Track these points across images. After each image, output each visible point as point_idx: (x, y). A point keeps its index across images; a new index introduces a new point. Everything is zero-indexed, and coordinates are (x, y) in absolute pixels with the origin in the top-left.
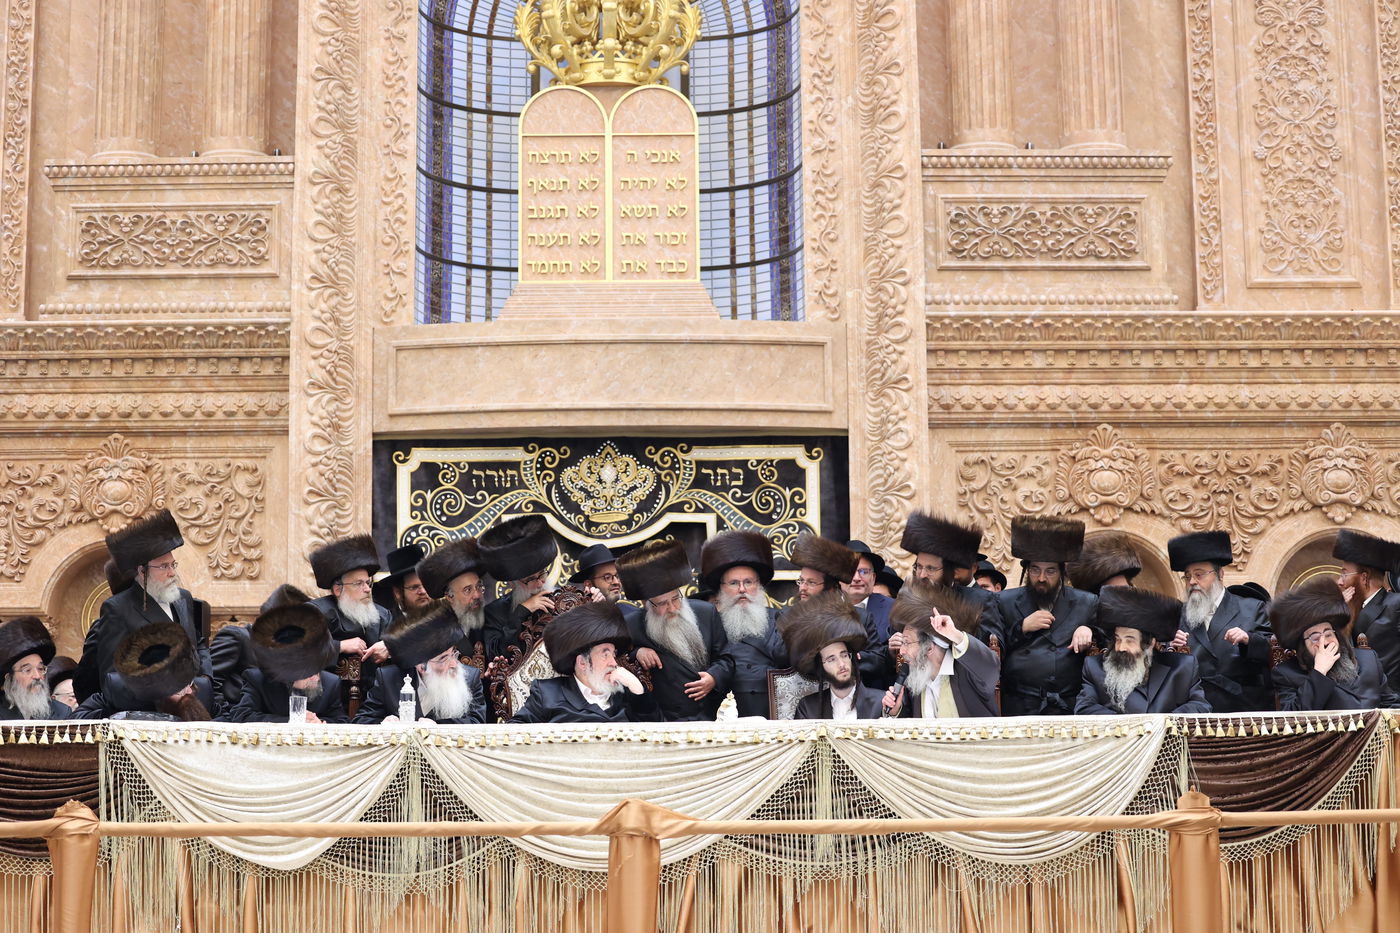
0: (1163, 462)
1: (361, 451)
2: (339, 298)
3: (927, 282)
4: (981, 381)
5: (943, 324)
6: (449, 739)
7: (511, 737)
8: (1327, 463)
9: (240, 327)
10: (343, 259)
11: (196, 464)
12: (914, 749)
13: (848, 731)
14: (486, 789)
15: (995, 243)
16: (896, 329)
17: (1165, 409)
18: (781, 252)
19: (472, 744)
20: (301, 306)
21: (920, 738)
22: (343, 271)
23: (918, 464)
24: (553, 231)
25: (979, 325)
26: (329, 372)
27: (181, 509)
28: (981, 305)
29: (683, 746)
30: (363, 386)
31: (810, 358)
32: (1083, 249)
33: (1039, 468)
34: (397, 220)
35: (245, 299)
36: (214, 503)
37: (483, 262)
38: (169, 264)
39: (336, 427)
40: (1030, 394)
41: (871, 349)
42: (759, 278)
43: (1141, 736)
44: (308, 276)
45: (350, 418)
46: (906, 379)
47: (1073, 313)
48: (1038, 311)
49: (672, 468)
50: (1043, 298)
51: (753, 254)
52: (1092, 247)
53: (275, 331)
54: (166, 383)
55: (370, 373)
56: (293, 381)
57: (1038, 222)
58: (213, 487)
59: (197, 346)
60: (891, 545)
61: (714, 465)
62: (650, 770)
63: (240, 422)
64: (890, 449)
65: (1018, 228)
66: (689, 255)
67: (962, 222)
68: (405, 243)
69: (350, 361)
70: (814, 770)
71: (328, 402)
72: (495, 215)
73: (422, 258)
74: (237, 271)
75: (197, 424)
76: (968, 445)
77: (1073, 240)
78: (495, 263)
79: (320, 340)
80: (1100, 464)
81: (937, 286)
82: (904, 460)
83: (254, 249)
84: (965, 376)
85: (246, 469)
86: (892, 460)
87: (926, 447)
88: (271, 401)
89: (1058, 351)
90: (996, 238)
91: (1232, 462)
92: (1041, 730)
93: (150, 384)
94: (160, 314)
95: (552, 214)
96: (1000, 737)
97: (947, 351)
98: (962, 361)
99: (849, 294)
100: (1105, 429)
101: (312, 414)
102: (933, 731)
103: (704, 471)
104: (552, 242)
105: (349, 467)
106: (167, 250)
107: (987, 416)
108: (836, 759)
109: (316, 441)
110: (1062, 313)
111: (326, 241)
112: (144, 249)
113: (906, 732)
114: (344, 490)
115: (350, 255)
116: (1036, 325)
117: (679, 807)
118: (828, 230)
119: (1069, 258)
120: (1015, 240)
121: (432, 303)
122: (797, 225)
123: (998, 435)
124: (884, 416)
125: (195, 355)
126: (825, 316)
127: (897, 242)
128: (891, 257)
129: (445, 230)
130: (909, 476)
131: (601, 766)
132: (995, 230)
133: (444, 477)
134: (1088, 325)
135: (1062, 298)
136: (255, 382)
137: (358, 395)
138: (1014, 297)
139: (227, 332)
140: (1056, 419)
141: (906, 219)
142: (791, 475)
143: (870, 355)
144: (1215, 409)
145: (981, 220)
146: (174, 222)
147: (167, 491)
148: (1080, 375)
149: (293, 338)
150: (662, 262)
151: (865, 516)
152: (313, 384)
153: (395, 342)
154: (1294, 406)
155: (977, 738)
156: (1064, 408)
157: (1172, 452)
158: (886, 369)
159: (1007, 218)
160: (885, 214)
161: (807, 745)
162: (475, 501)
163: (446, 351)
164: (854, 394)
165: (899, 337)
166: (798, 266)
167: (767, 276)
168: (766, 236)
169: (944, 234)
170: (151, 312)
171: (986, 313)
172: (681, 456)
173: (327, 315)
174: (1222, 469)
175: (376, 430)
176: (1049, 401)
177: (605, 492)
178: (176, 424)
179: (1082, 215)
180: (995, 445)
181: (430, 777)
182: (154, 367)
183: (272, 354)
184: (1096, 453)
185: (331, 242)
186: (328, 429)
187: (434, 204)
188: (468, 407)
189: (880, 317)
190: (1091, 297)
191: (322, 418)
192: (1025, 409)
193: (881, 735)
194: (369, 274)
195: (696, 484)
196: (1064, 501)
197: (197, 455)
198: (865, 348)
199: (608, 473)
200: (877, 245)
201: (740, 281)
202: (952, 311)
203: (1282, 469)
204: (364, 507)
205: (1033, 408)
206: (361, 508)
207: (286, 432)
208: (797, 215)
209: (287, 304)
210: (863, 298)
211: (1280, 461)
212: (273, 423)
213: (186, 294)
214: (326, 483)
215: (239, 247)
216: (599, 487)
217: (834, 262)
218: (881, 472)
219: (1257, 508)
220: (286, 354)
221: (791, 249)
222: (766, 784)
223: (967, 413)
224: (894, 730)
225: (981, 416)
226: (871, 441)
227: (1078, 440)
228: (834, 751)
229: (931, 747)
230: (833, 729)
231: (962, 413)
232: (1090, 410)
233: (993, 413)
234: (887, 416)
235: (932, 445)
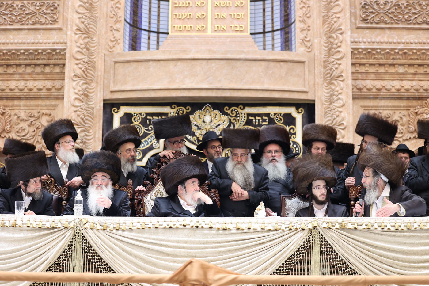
1: (98, 107)
2: (89, 40)
3: (351, 33)
4: (375, 78)
5: (359, 52)
6: (98, 225)
7: (134, 225)
9: (44, 50)
10: (91, 23)
11: (25, 112)
12: (369, 235)
13: (330, 223)
14: (119, 254)
15: (382, 17)
16: (338, 54)
18: (285, 25)
19: (112, 228)
20: (71, 41)
21: (372, 228)
22: (91, 28)
23: (347, 113)
24: (185, 13)
25: (374, 52)
26: (83, 71)
27: (18, 132)
28: (376, 44)
29: (234, 231)
30: (99, 79)
31: (298, 68)
32: (421, 20)
33: (401, 118)
34: (117, 7)
35: (47, 39)
36: (32, 129)
37: (156, 30)
38: (14, 23)
39: (86, 96)
40: (397, 84)
41: (326, 64)
42: (275, 37)
44: (75, 28)
45: (93, 92)
46: (342, 76)
47: (417, 48)
48: (401, 46)
49: (236, 116)
50: (403, 41)
51: (273, 27)
52: (425, 19)
53: (60, 52)
54: (12, 76)
55: (103, 73)
56: (66, 74)
57: (400, 8)
58: (32, 122)
59: (26, 59)
61: (255, 115)
62: (214, 245)
63: (44, 93)
64: (334, 107)
65: (392, 10)
66: (245, 23)
67: (367, 7)
68: (120, 17)
69: (94, 68)
70: (310, 246)
71: (83, 84)
72: (161, 10)
73: (128, 25)
74: (44, 26)
75: (25, 94)
76: (369, 107)
77: (416, 16)
78: (161, 31)
79: (79, 56)
81: (356, 35)
82: (341, 112)
83: (52, 17)
84: (368, 76)
85: (46, 114)
86: (335, 112)
87: (351, 106)
88: (58, 84)
89: (410, 65)
90: (382, 14)
93: (5, 76)
94: (10, 45)
95: (184, 5)
96: (418, 228)
97: (361, 64)
98: (367, 69)
99: (316, 41)
101: (75, 89)
102: (380, 224)
103: (250, 118)
104: (184, 17)
105: (93, 114)
106: (14, 18)
107: (378, 94)
108: (323, 240)
109: (76, 101)
110: (412, 47)
111: (83, 14)
112: (4, 17)
113: (364, 225)
114: (89, 124)
115: (95, 22)
116: (400, 53)
117: (230, 266)
118: (307, 13)
119: (414, 24)
120: (390, 15)
121: (132, 45)
122: (293, 12)
123: (383, 103)
124: (332, 93)
125: (25, 63)
126: (305, 50)
127: (338, 15)
128: (335, 22)
129: (139, 15)
130: (343, 119)
131: (186, 242)
132: (382, 11)
133: (134, 119)
134: (424, 53)
135: (412, 41)
136: (51, 76)
137: (97, 82)
138: (390, 40)
139: (39, 53)
140: (409, 95)
141: (342, 5)
142: (290, 120)
143: (325, 67)
145: (375, 6)
146: (17, 6)
147: (12, 124)
148: (419, 76)
149: (67, 55)
150: (233, 26)
152: (75, 76)
153: (114, 60)
155: (405, 229)
156: (412, 90)
158: (333, 72)
159: (387, 6)
160: (332, 4)
161: (306, 231)
162: (148, 130)
163: (136, 63)
164: (318, 84)
165: (339, 57)
166: (293, 30)
167: (279, 36)
168: (279, 19)
169: (359, 12)
170: (6, 45)
171: (378, 47)
172: (240, 111)
173: (83, 46)
175: (105, 98)
176: (406, 87)
177: (206, 127)
178: (16, 94)
179: (420, 5)
180: (381, 107)
181: (87, 247)
182: (7, 69)
183: (59, 63)
184: (427, 111)
185: (86, 14)
186: (82, 96)
187: (134, 3)
188: (145, 87)
189: (330, 50)
190: (425, 41)
191: (79, 91)
192: (395, 91)
193: (349, 226)
194: (104, 31)
195: (247, 124)
196: (412, 132)
197: (25, 108)
198: (323, 64)
199: (208, 118)
200: (328, 18)
201: (267, 39)
202: (363, 46)
204: (99, 132)
205: (398, 90)
206: (97, 132)
207: (63, 98)
208: (292, 8)
209: (65, 41)
210: (322, 42)
212: (58, 94)
213: (21, 36)
214: (80, 120)
215: (45, 16)
216: (203, 124)
217: (309, 27)
218: (330, 118)
220: (64, 63)
221: (290, 23)
222: (282, 254)
223: (369, 92)
224: (357, 224)
225: (375, 94)
226: (326, 105)
227: (418, 105)
228: (322, 235)
229: (378, 234)
230: (322, 222)
231: (367, 92)
232: (424, 92)
233: (381, 92)
234: (333, 93)
235: (353, 106)
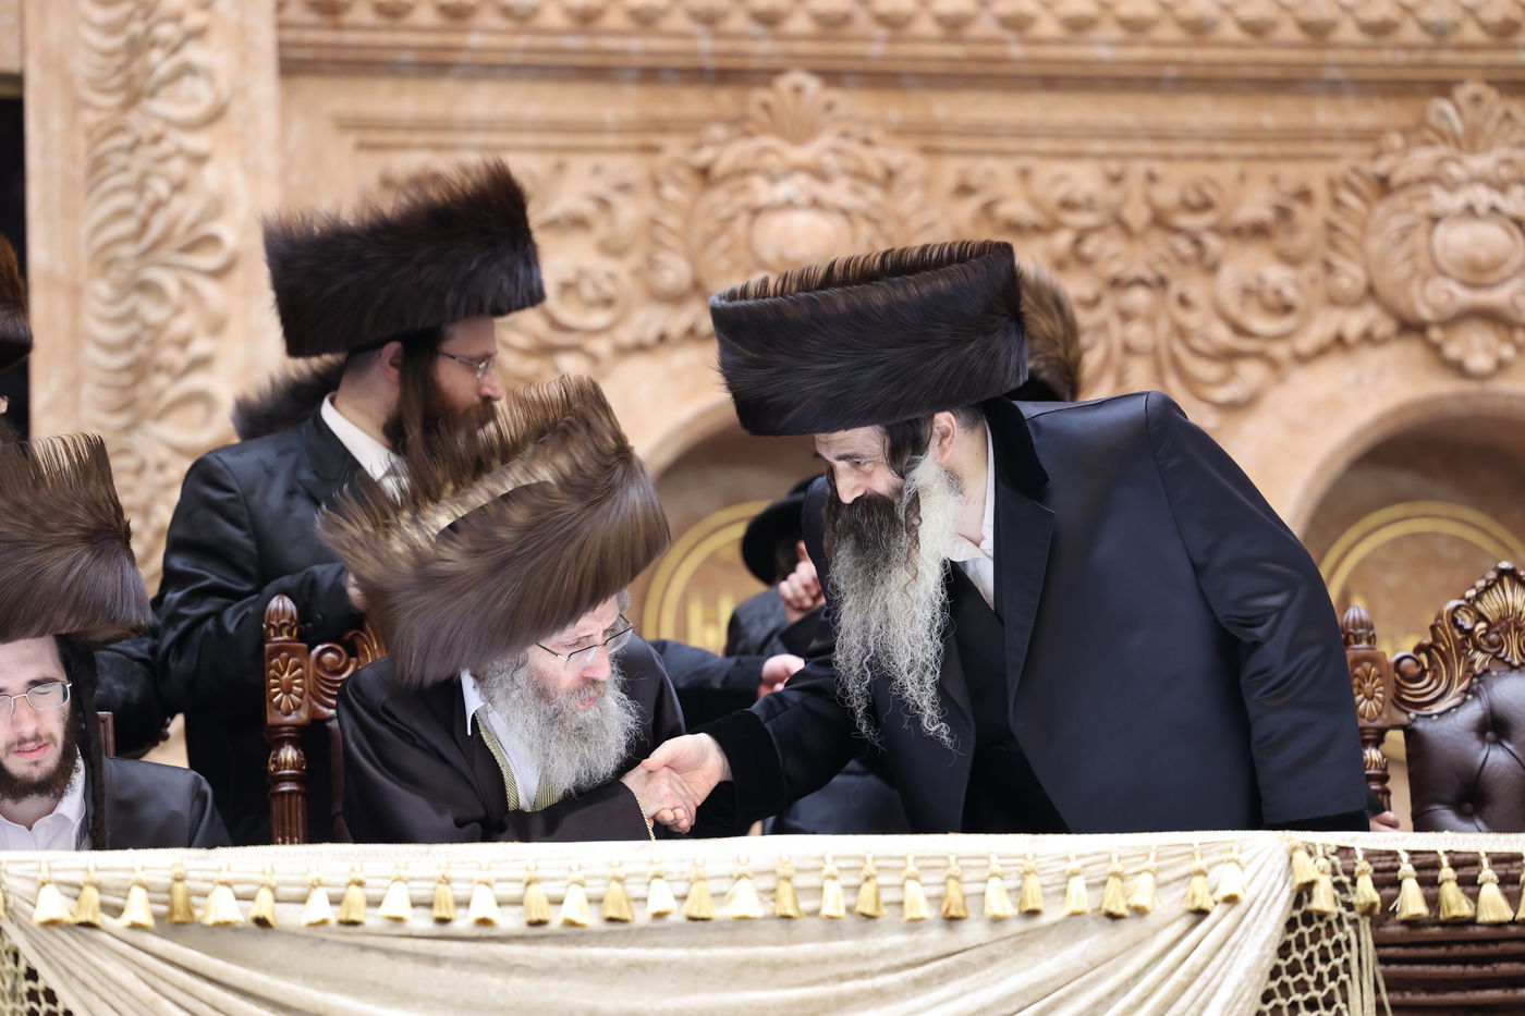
0: (964, 190)
8: (1442, 200)
12: (350, 963)
13: (92, 896)
17: (977, 30)
21: (373, 920)
23: (246, 170)
33: (603, 204)
43: (1201, 913)
60: (160, 417)
64: (157, 127)
76: (391, 128)
80: (785, 190)
82: (199, 160)
86: (164, 159)
87: (268, 121)
91: (1166, 195)
92: (833, 890)
96: (678, 915)
100: (798, 90)
102: (423, 890)
107: (453, 39)
113: (319, 900)
123: (482, 101)
124: (137, 27)
130: (216, 209)
140: (653, 55)
144: (1116, 33)
151: (77, 336)
154: (1348, 32)
155: (591, 919)
156: (679, 21)
157: (990, 164)
174: (1137, 215)
184: (770, 160)
192: (563, 23)
193: (221, 908)
196: (675, 299)
203: (1310, 219)
205: (586, 19)
211: (1304, 195)
218: (126, 199)
219: (1239, 330)
223: (392, 29)
224: (273, 890)
225: (432, 39)
226: (98, 109)
227: (717, 119)
228: (32, 974)
229: (416, 957)
230: (31, 887)
231: (373, 29)
232: (756, 29)
233: (466, 31)
234: (149, 30)
235: (285, 122)
